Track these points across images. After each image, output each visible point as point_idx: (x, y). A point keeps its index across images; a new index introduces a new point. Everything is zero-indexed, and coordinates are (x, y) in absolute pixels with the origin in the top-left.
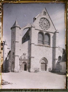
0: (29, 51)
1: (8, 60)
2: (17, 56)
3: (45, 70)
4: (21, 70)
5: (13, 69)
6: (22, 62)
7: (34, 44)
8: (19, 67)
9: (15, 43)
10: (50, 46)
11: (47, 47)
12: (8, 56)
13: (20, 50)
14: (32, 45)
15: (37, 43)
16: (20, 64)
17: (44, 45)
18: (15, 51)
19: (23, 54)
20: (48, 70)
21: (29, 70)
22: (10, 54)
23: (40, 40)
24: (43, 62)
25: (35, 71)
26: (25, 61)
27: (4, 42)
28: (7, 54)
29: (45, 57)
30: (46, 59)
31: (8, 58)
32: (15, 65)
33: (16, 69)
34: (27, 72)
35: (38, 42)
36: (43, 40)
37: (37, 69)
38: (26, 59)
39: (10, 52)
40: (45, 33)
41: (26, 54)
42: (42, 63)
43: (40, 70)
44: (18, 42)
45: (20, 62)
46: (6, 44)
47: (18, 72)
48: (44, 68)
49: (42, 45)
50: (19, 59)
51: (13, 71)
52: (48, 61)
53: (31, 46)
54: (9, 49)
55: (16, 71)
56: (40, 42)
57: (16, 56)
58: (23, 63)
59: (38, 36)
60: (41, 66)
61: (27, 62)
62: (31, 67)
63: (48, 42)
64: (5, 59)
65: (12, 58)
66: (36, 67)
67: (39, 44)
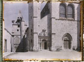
0: (49, 26)
1: (26, 38)
2: (36, 33)
3: (68, 48)
4: (41, 49)
5: (32, 48)
6: (42, 39)
7: (55, 18)
8: (38, 45)
9: (32, 18)
10: (74, 19)
11: (71, 20)
12: (25, 34)
13: (39, 26)
14: (53, 20)
15: (58, 17)
16: (40, 42)
17: (67, 18)
18: (33, 27)
19: (43, 30)
20: (72, 48)
21: (49, 49)
22: (28, 31)
23: (62, 13)
24: (67, 39)
25: (57, 50)
26: (45, 38)
27: (21, 18)
28: (24, 32)
29: (68, 33)
30: (70, 35)
31: (26, 36)
32: (34, 44)
33: (36, 48)
34: (47, 51)
35: (60, 16)
36: (65, 12)
37: (59, 47)
38: (46, 36)
39: (28, 29)
40: (67, 4)
41: (46, 30)
42: (65, 40)
43: (63, 48)
44: (36, 17)
45: (40, 39)
46: (23, 20)
47: (38, 51)
48: (68, 46)
49: (64, 18)
50: (39, 37)
51: (32, 51)
52: (72, 37)
53: (51, 21)
54: (27, 25)
55: (35, 50)
56: (62, 15)
57: (34, 33)
58: (43, 41)
59: (59, 8)
60: (64, 44)
61: (47, 39)
62: (52, 45)
63: (72, 15)
64: (22, 37)
65: (31, 36)
66: (57, 46)
67: (60, 18)
